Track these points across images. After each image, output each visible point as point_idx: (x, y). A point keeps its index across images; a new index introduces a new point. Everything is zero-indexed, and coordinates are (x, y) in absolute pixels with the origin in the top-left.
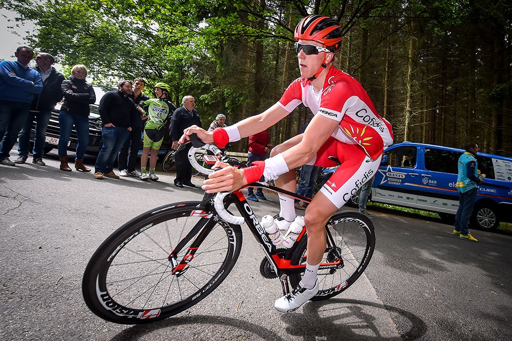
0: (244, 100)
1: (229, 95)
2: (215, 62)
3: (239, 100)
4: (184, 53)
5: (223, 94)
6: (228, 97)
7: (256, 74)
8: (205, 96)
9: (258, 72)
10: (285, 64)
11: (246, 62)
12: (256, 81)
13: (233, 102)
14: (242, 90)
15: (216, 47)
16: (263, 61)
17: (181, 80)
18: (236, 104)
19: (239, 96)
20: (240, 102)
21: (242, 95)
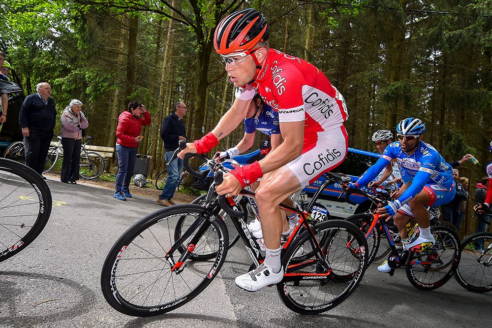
0: (109, 85)
1: (92, 79)
3: (102, 86)
4: (34, 23)
5: (84, 78)
6: (90, 81)
8: (61, 80)
9: (131, 53)
10: (167, 48)
11: (119, 42)
12: (128, 64)
13: (96, 87)
14: (107, 74)
15: (76, 18)
17: (32, 57)
18: (99, 90)
19: (104, 81)
20: (103, 88)
21: (107, 80)
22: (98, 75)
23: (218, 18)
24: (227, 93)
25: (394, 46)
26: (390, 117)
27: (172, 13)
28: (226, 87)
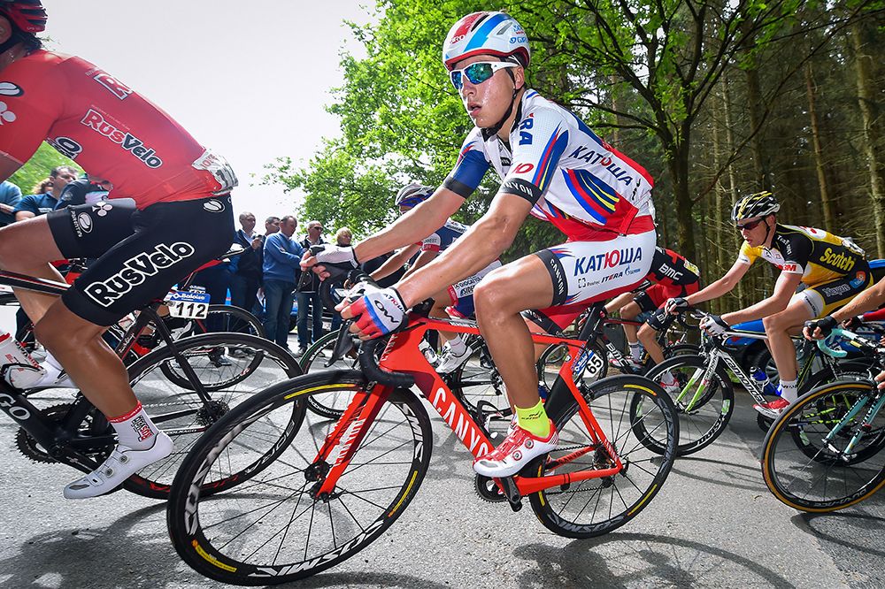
23: (690, 104)
24: (722, 208)
27: (615, 119)
28: (719, 199)
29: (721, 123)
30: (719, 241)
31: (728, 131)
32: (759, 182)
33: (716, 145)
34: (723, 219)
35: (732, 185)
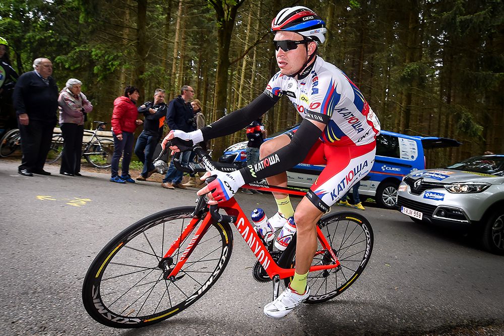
0: (120, 65)
1: (100, 57)
2: (78, 9)
3: (112, 65)
5: (90, 56)
6: (98, 60)
7: (138, 30)
8: (63, 57)
9: (141, 27)
10: (179, 20)
12: (138, 39)
13: (105, 66)
14: (118, 52)
16: (147, 13)
18: (109, 69)
19: (114, 59)
20: (114, 67)
21: (117, 58)
22: (106, 52)
24: (246, 70)
25: (410, 27)
26: (406, 96)
28: (244, 63)
29: (254, 14)
30: (240, 91)
31: (258, 22)
32: (270, 60)
33: (249, 27)
34: (245, 77)
35: (254, 57)
